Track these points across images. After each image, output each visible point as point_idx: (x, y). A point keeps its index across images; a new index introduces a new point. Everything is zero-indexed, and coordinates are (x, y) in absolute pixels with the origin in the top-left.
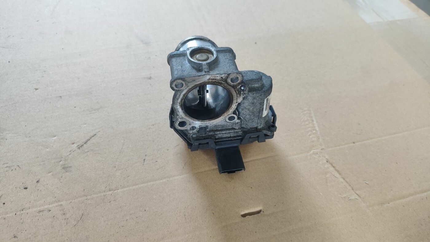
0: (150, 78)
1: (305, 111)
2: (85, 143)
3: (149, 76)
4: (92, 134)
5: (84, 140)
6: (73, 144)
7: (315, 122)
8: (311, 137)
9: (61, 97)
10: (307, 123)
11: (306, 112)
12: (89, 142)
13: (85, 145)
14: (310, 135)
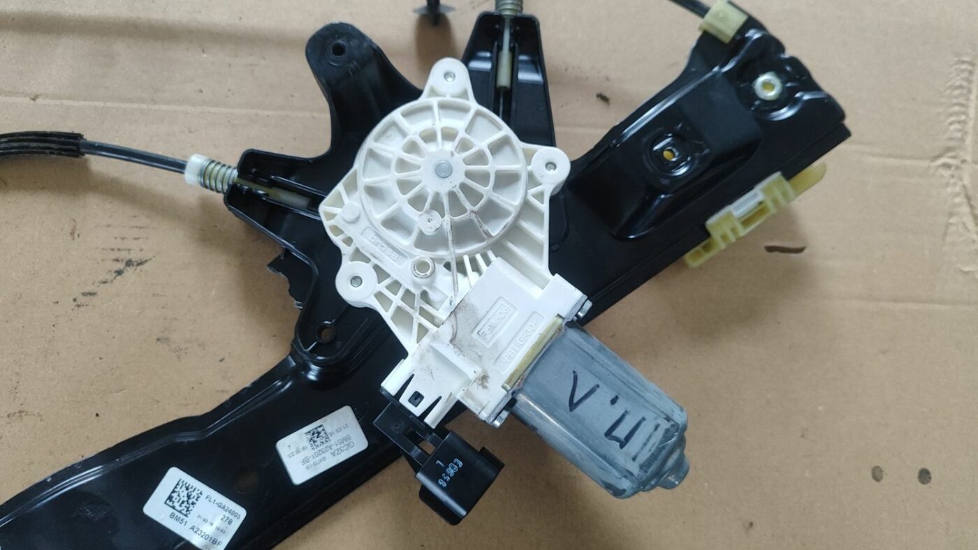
1: (964, 62)
7: (973, 97)
8: (952, 127)
10: (957, 92)
11: (963, 67)
14: (951, 124)
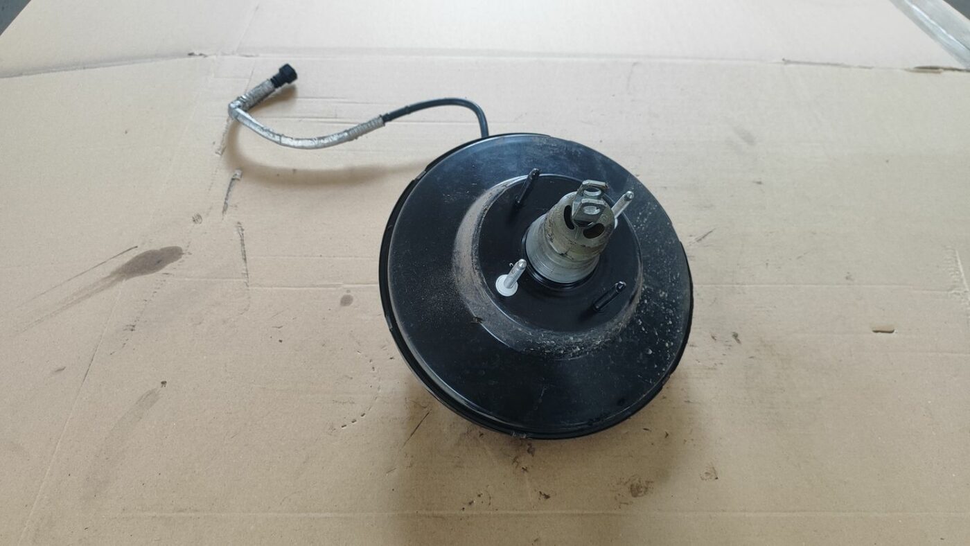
0: (760, 183)
2: (704, 237)
3: (759, 180)
4: (707, 231)
5: (702, 235)
6: (691, 236)
9: (665, 188)
12: (707, 238)
13: (703, 240)
